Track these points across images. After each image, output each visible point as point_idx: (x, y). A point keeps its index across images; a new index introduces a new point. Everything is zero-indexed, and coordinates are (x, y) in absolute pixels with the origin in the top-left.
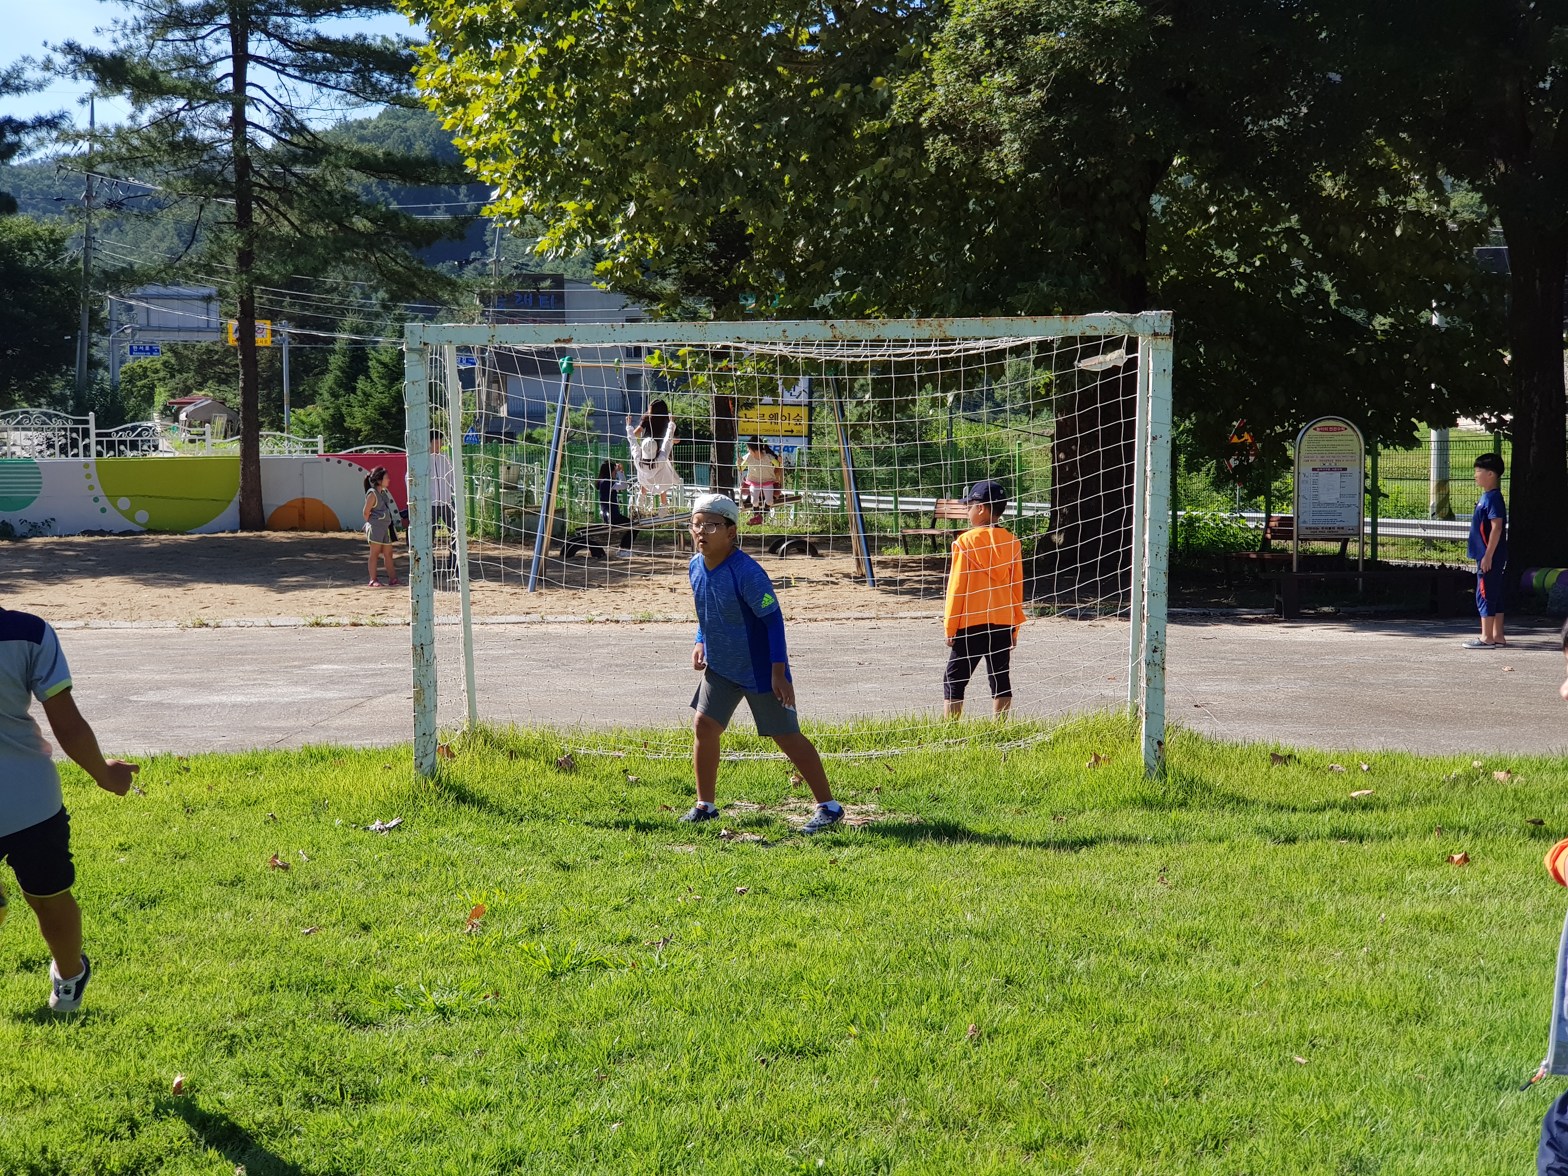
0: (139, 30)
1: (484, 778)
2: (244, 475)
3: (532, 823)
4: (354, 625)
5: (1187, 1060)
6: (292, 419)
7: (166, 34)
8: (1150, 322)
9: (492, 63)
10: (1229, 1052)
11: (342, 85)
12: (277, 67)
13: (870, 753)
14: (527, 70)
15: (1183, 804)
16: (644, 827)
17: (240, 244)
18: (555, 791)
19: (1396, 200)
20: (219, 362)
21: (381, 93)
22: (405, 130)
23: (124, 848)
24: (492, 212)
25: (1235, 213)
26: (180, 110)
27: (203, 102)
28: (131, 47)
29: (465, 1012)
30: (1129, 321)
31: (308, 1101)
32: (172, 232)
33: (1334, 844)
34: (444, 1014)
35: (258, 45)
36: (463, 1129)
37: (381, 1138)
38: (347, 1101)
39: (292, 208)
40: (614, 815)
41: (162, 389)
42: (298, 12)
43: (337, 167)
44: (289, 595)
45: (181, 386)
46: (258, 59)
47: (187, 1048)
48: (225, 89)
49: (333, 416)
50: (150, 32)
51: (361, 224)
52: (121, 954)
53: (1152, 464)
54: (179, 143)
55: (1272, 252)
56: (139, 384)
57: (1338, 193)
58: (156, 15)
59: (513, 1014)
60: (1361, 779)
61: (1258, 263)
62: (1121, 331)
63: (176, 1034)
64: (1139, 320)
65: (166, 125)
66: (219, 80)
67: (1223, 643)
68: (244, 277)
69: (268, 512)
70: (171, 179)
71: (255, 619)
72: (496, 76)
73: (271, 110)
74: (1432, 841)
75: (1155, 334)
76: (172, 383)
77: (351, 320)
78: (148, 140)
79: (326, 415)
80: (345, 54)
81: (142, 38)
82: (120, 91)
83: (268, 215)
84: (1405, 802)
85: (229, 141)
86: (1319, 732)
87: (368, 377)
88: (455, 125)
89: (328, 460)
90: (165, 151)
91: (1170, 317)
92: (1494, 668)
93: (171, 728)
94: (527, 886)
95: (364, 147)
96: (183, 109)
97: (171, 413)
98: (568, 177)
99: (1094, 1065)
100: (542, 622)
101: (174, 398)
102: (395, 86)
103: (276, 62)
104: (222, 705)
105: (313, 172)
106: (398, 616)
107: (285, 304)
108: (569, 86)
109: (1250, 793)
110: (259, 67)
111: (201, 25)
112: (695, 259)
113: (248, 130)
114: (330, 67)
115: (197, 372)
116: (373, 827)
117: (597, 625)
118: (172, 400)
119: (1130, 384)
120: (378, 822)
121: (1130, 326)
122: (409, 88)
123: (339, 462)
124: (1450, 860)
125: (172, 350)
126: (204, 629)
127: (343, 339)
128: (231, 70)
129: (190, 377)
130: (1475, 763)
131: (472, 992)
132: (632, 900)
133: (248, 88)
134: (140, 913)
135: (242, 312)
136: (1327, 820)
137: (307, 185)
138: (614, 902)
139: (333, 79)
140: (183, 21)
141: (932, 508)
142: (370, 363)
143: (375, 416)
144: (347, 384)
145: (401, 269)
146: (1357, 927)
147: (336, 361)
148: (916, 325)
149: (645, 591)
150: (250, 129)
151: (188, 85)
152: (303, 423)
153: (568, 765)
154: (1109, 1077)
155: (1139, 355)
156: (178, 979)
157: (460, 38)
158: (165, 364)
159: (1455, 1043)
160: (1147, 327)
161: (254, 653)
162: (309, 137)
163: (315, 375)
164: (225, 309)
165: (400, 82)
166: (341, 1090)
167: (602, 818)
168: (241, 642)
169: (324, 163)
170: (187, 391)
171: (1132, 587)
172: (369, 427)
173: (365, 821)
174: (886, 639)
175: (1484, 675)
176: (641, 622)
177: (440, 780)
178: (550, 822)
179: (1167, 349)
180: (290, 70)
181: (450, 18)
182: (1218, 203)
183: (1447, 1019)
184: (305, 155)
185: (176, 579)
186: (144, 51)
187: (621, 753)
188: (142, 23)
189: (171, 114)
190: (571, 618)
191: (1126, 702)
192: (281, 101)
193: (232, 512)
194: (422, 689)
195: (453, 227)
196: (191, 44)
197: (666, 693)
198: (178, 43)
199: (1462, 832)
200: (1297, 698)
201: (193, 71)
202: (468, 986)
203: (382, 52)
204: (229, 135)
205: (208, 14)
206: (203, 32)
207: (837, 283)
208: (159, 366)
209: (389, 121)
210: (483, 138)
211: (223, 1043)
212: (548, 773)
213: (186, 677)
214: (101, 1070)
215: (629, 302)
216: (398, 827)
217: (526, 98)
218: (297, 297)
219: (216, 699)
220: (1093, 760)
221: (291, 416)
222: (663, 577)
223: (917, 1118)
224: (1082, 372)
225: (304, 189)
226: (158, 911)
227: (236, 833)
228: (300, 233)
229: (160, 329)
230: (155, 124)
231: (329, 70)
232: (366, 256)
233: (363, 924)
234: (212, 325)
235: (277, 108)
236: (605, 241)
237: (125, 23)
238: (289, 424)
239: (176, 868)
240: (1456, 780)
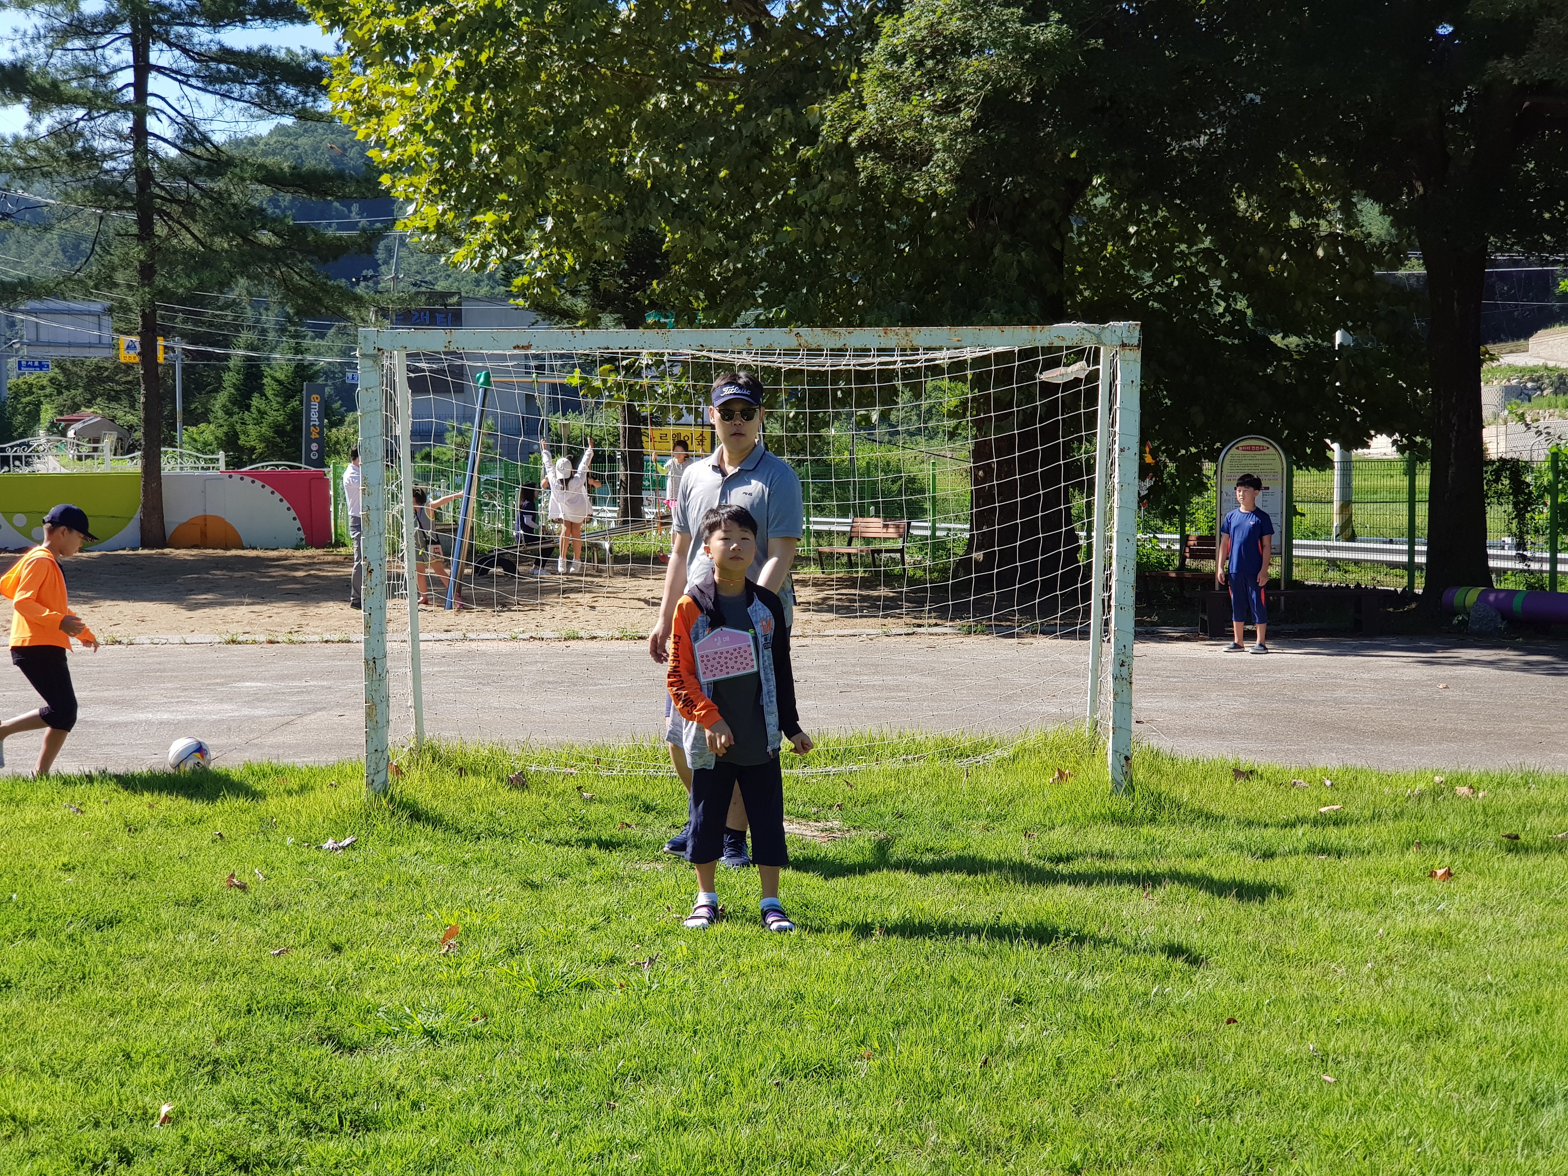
0: (39, 39)
1: (434, 796)
2: (145, 491)
3: (489, 841)
4: (271, 642)
5: (1214, 1080)
6: (185, 438)
7: (66, 41)
8: (1119, 333)
9: (411, 75)
10: (1255, 1071)
11: (247, 97)
12: (179, 77)
13: (828, 769)
14: (444, 81)
15: (1153, 820)
16: (607, 845)
17: (142, 257)
18: (510, 809)
19: (1309, 222)
20: (109, 379)
21: (285, 106)
22: (297, 147)
23: (67, 868)
24: (406, 226)
25: (1154, 232)
26: (79, 120)
27: (103, 112)
28: (29, 56)
29: (455, 1036)
30: (1097, 331)
31: (305, 1128)
32: (56, 247)
33: (1316, 860)
34: (433, 1037)
35: (160, 55)
36: (474, 1156)
37: (389, 1167)
38: (346, 1128)
39: (195, 221)
40: (573, 833)
41: (48, 406)
42: (202, 22)
43: (243, 179)
44: (199, 613)
45: (69, 403)
46: (160, 69)
47: (169, 1075)
48: (126, 99)
49: (226, 434)
50: (49, 41)
51: (266, 237)
52: (84, 978)
53: (1120, 476)
54: (78, 154)
55: (1190, 272)
56: (24, 400)
57: (1252, 215)
58: (57, 24)
59: (505, 1037)
60: (1327, 795)
61: (1176, 283)
62: (1089, 343)
63: (156, 1060)
64: (1107, 331)
65: (64, 135)
66: (120, 90)
67: (1154, 660)
68: (147, 289)
69: (170, 529)
70: (70, 189)
71: (169, 637)
72: (412, 87)
73: (173, 120)
74: (1412, 856)
75: (1124, 345)
76: (60, 400)
77: (245, 336)
78: (47, 150)
79: (220, 433)
80: (251, 65)
81: (41, 47)
82: (19, 100)
83: (170, 227)
84: (1376, 817)
85: (130, 152)
86: (1270, 749)
87: (263, 394)
88: (368, 136)
89: (230, 477)
90: (64, 161)
91: (1138, 328)
92: (1430, 686)
93: (99, 746)
94: (500, 905)
95: (269, 161)
96: (82, 119)
97: (58, 429)
98: (484, 191)
99: (1119, 1086)
100: (465, 639)
101: (62, 415)
102: (301, 99)
103: (178, 72)
104: (149, 723)
105: (219, 185)
106: (315, 633)
107: (177, 320)
108: (487, 99)
109: (1217, 809)
110: (161, 77)
111: (102, 34)
112: (605, 276)
113: (149, 141)
114: (236, 78)
115: (87, 388)
116: (326, 846)
117: (522, 643)
118: (59, 417)
119: (1092, 396)
120: (330, 841)
121: (1098, 336)
122: (314, 101)
123: (242, 479)
124: (1433, 874)
125: (60, 366)
126: (117, 646)
127: (237, 355)
128: (132, 80)
129: (78, 394)
130: (1437, 779)
131: (460, 1015)
132: (608, 920)
133: (149, 98)
134: (97, 935)
135: (143, 326)
136: (1302, 835)
137: (211, 198)
138: (591, 921)
139: (236, 89)
140: (84, 29)
141: (848, 529)
142: (265, 381)
143: (270, 434)
144: (241, 401)
145: (307, 284)
146: (1355, 942)
147: (230, 379)
148: (882, 334)
149: (564, 609)
150: (151, 140)
151: (89, 94)
152: (195, 441)
153: (519, 782)
154: (1137, 1096)
155: (1100, 367)
156: (148, 1002)
157: (377, 49)
158: (52, 380)
159: (1480, 1061)
160: (1115, 338)
161: (173, 670)
162: (212, 149)
163: (207, 393)
164: (116, 325)
165: (306, 95)
166: (340, 1117)
167: (562, 835)
168: (158, 660)
169: (229, 175)
170: (75, 407)
171: (1092, 601)
172: (263, 445)
173: (316, 840)
174: (816, 656)
175: (1420, 692)
176: (565, 639)
177: (392, 797)
178: (508, 839)
179: (1135, 361)
180: (193, 81)
181: (365, 29)
182: (1138, 223)
183: (1468, 1036)
184: (209, 167)
185: (80, 596)
186: (42, 61)
187: (573, 770)
188: (42, 32)
189: (70, 124)
190: (494, 636)
191: (1085, 718)
192: (184, 112)
193: (132, 529)
194: (374, 704)
195: (360, 241)
196: (91, 53)
197: (604, 710)
198: (77, 53)
199: (1439, 848)
200: (1240, 715)
201: (92, 80)
202: (455, 1008)
203: (287, 64)
204: (130, 146)
205: (109, 22)
206: (103, 41)
207: (760, 301)
208: (45, 382)
209: (280, 139)
210: (398, 150)
211: (206, 1069)
212: (500, 790)
213: (106, 694)
214: (81, 1098)
215: (539, 318)
216: (351, 845)
217: (444, 112)
218: (191, 313)
219: (141, 716)
220: (1057, 775)
221: (183, 434)
222: (579, 595)
223: (948, 1142)
224: (1043, 383)
225: (208, 201)
226: (115, 931)
227: (184, 852)
228: (203, 246)
229: (49, 344)
230: (53, 133)
231: (233, 82)
232: (271, 270)
233: (334, 945)
234: (104, 341)
235: (179, 119)
236: (523, 257)
237: (25, 32)
238: (182, 442)
239: (128, 889)
240: (1421, 797)
